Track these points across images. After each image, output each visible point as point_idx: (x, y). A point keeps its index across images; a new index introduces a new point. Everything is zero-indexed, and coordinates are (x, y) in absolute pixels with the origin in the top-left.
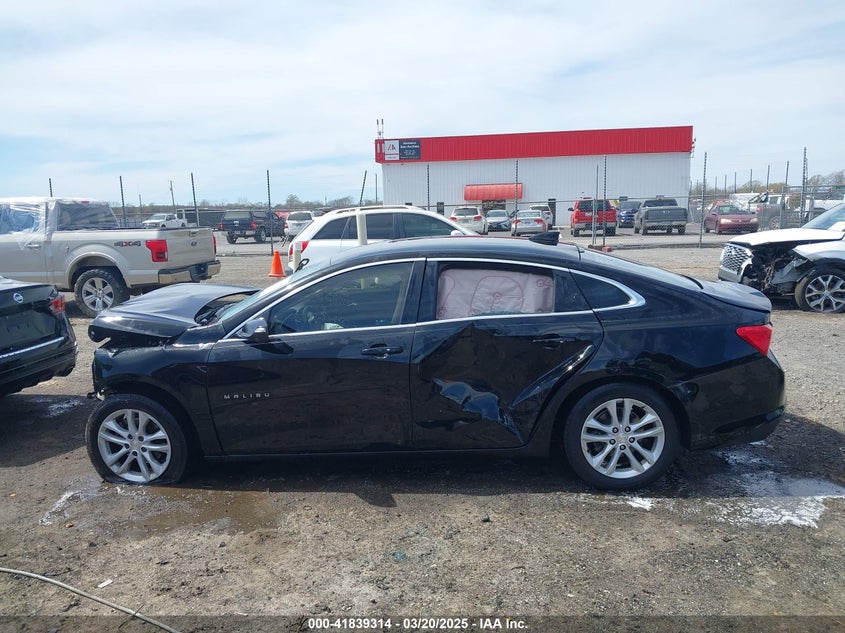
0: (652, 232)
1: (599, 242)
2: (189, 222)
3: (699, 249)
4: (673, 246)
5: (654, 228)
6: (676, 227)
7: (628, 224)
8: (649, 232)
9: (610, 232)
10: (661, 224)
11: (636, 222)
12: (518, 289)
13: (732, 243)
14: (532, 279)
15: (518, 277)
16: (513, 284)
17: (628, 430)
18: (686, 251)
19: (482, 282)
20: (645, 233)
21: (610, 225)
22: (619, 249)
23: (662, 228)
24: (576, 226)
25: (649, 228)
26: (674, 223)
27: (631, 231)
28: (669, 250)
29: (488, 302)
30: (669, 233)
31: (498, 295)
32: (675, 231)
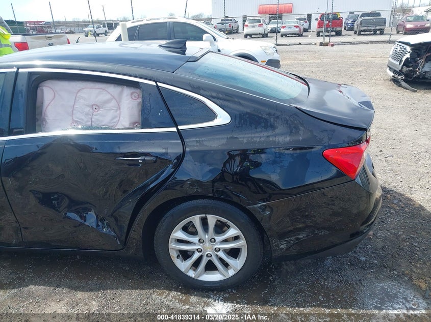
0: (364, 33)
1: (327, 40)
2: (109, 29)
3: (388, 44)
4: (372, 42)
5: (365, 31)
6: (379, 30)
7: (351, 29)
8: (362, 33)
9: (338, 34)
10: (369, 28)
11: (356, 27)
12: (114, 100)
13: (400, 42)
14: (127, 91)
15: (113, 89)
16: (108, 97)
17: (213, 241)
18: (379, 45)
19: (79, 94)
20: (360, 34)
21: (338, 29)
22: (339, 44)
23: (370, 31)
24: (319, 30)
25: (362, 31)
26: (378, 28)
27: (352, 32)
28: (369, 45)
29: (87, 114)
30: (375, 34)
31: (95, 107)
32: (378, 32)
